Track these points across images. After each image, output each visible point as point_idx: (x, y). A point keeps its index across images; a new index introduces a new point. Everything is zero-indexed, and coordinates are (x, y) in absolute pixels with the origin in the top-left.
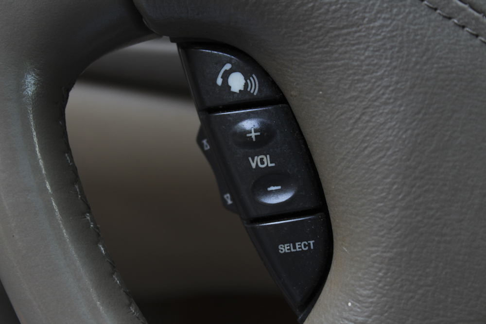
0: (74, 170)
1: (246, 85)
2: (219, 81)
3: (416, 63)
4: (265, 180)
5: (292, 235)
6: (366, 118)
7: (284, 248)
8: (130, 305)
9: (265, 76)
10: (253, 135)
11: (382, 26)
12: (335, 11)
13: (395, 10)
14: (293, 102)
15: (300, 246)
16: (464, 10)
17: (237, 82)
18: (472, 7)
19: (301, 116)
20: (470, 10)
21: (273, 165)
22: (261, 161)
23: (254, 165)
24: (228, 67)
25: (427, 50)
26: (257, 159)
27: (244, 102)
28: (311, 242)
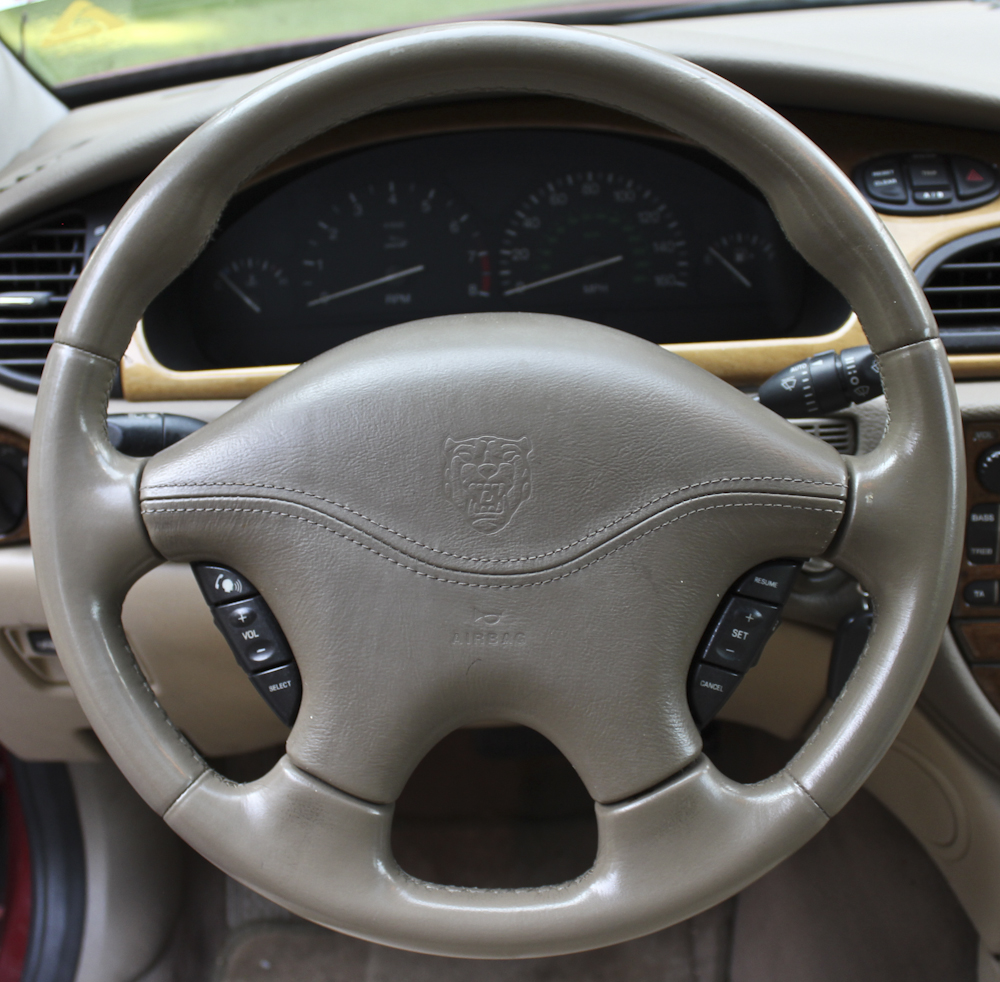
1: (234, 587)
2: (217, 586)
3: (328, 566)
4: (254, 645)
5: (277, 678)
6: (303, 602)
7: (273, 688)
8: (193, 755)
9: (246, 581)
10: (242, 618)
11: (304, 546)
12: (276, 540)
13: (310, 536)
14: (264, 595)
15: (282, 686)
16: (351, 530)
17: (228, 586)
18: (355, 527)
19: (270, 602)
20: (355, 530)
21: (257, 636)
22: (250, 635)
23: (246, 638)
24: (221, 576)
25: (333, 557)
26: (247, 633)
27: (235, 597)
28: (289, 682)
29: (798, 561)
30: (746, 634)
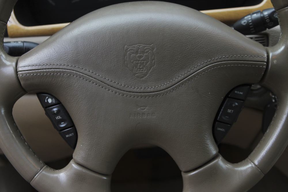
0: (17, 127)
1: (52, 101)
2: (46, 101)
3: (85, 92)
4: (60, 121)
5: (68, 133)
6: (77, 105)
7: (67, 136)
8: (40, 161)
9: (56, 99)
10: (55, 112)
11: (76, 86)
12: (66, 84)
13: (78, 82)
14: (63, 103)
15: (71, 135)
16: (93, 79)
17: (50, 101)
18: (94, 78)
19: (65, 106)
20: (94, 79)
21: (61, 118)
22: (58, 118)
23: (57, 119)
24: (47, 97)
25: (87, 89)
26: (57, 117)
27: (52, 105)
28: (73, 134)
29: (250, 85)
30: (232, 111)
